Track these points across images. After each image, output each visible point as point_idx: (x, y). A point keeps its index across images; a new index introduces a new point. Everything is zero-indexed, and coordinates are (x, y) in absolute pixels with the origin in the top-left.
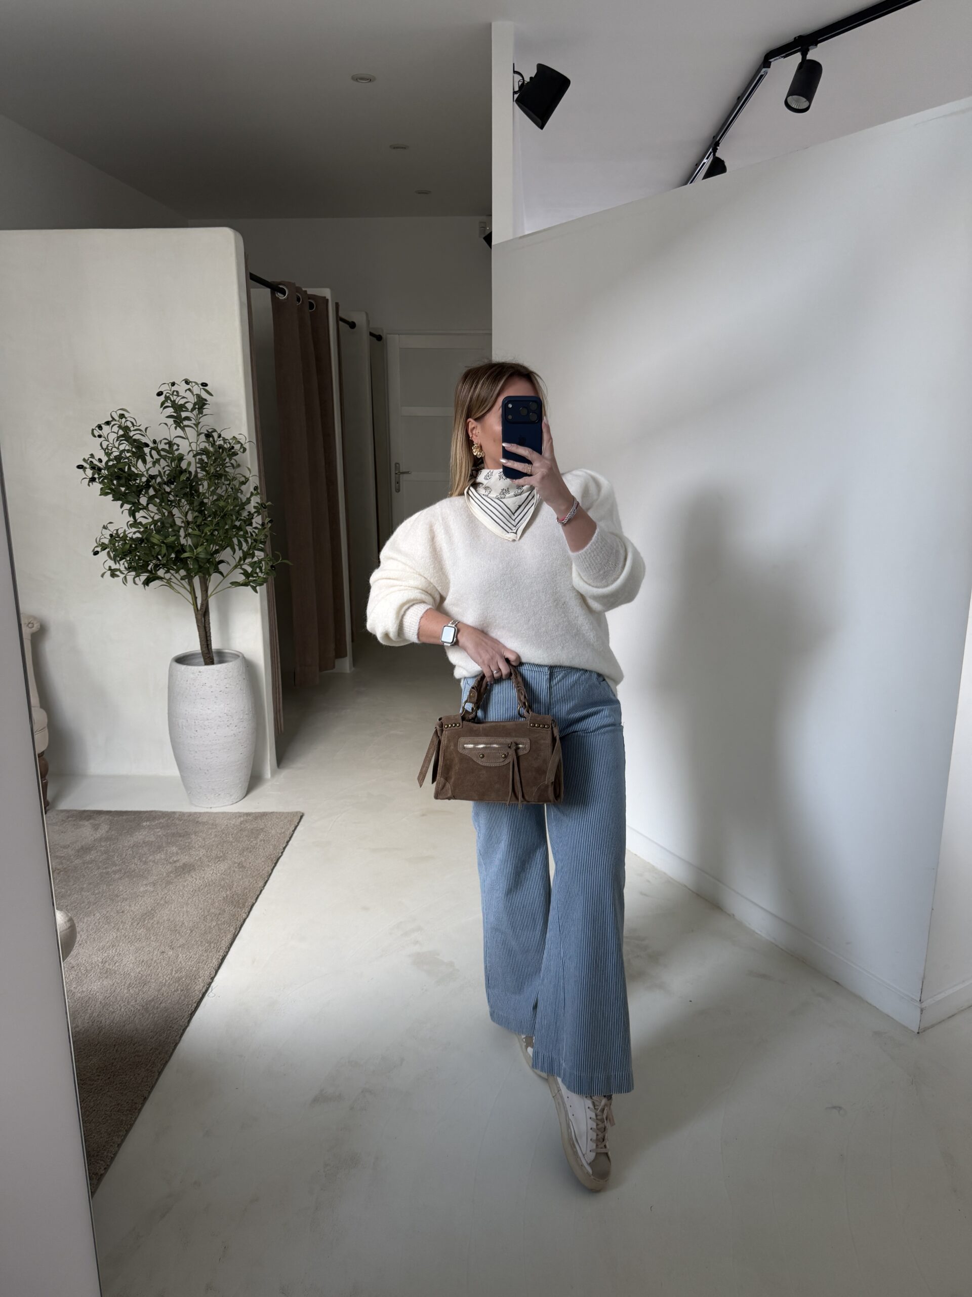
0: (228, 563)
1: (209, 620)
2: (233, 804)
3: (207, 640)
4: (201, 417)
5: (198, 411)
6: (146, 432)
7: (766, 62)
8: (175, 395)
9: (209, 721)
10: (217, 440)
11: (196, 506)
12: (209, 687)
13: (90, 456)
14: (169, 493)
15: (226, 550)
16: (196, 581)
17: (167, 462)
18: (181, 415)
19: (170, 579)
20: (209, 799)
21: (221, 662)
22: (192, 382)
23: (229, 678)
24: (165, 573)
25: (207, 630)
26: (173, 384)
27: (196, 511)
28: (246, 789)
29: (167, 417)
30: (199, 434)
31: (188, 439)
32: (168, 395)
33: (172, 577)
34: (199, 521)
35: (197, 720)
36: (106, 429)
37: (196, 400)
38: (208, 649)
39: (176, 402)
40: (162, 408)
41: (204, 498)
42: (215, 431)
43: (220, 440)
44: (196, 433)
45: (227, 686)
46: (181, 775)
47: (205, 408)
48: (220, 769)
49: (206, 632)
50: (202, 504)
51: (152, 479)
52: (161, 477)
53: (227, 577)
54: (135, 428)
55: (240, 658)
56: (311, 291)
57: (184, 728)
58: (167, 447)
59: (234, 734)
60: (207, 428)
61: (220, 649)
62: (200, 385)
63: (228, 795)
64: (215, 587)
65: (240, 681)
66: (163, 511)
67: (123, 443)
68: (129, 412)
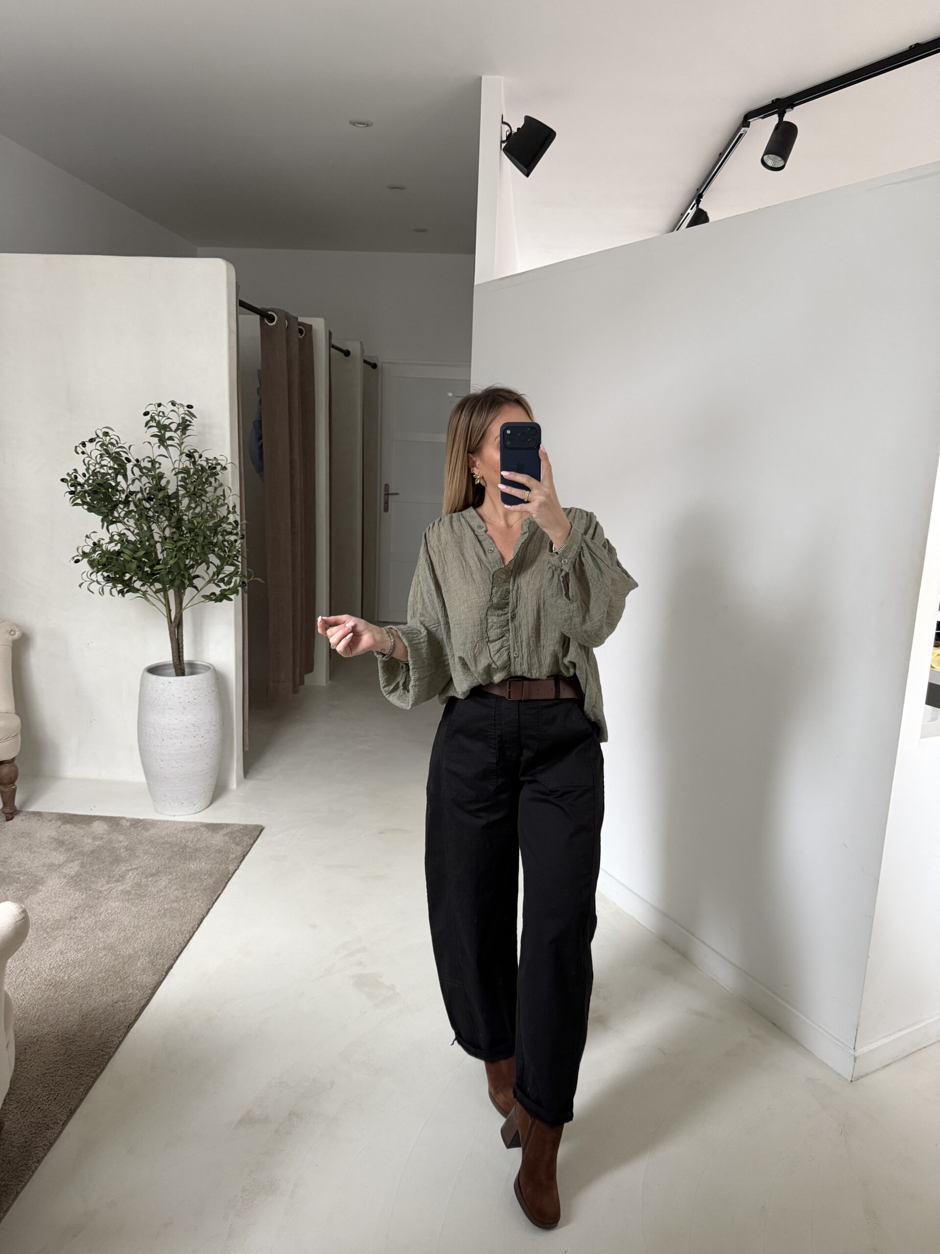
0: (204, 578)
1: (182, 632)
2: (196, 813)
3: (179, 652)
4: (185, 437)
5: (181, 432)
6: (129, 449)
7: (745, 123)
8: (161, 416)
9: (177, 731)
10: (198, 460)
11: (174, 522)
12: (178, 698)
13: (73, 471)
14: (149, 509)
15: (201, 565)
16: (171, 593)
17: (149, 480)
18: (164, 434)
19: (146, 591)
20: (173, 807)
21: (192, 673)
22: (178, 404)
23: (198, 689)
24: (143, 585)
25: (180, 642)
26: (159, 405)
27: (174, 528)
28: (210, 799)
29: (152, 436)
30: (181, 454)
31: (171, 458)
32: (153, 415)
33: (148, 589)
34: (176, 537)
35: (164, 729)
36: (90, 447)
37: (181, 421)
38: (180, 661)
39: (162, 423)
40: (147, 427)
41: (183, 515)
42: (196, 451)
43: (201, 461)
44: (179, 453)
45: (196, 698)
46: (148, 783)
47: (188, 429)
48: (184, 778)
49: (178, 644)
50: (180, 520)
51: (132, 495)
52: (143, 494)
53: (202, 591)
54: (119, 445)
55: (211, 670)
56: (302, 320)
57: (152, 736)
58: (149, 465)
59: (200, 745)
60: (189, 448)
61: (190, 659)
62: (186, 408)
63: (191, 804)
64: (189, 600)
65: (209, 693)
66: (141, 524)
67: (105, 460)
68: (113, 431)
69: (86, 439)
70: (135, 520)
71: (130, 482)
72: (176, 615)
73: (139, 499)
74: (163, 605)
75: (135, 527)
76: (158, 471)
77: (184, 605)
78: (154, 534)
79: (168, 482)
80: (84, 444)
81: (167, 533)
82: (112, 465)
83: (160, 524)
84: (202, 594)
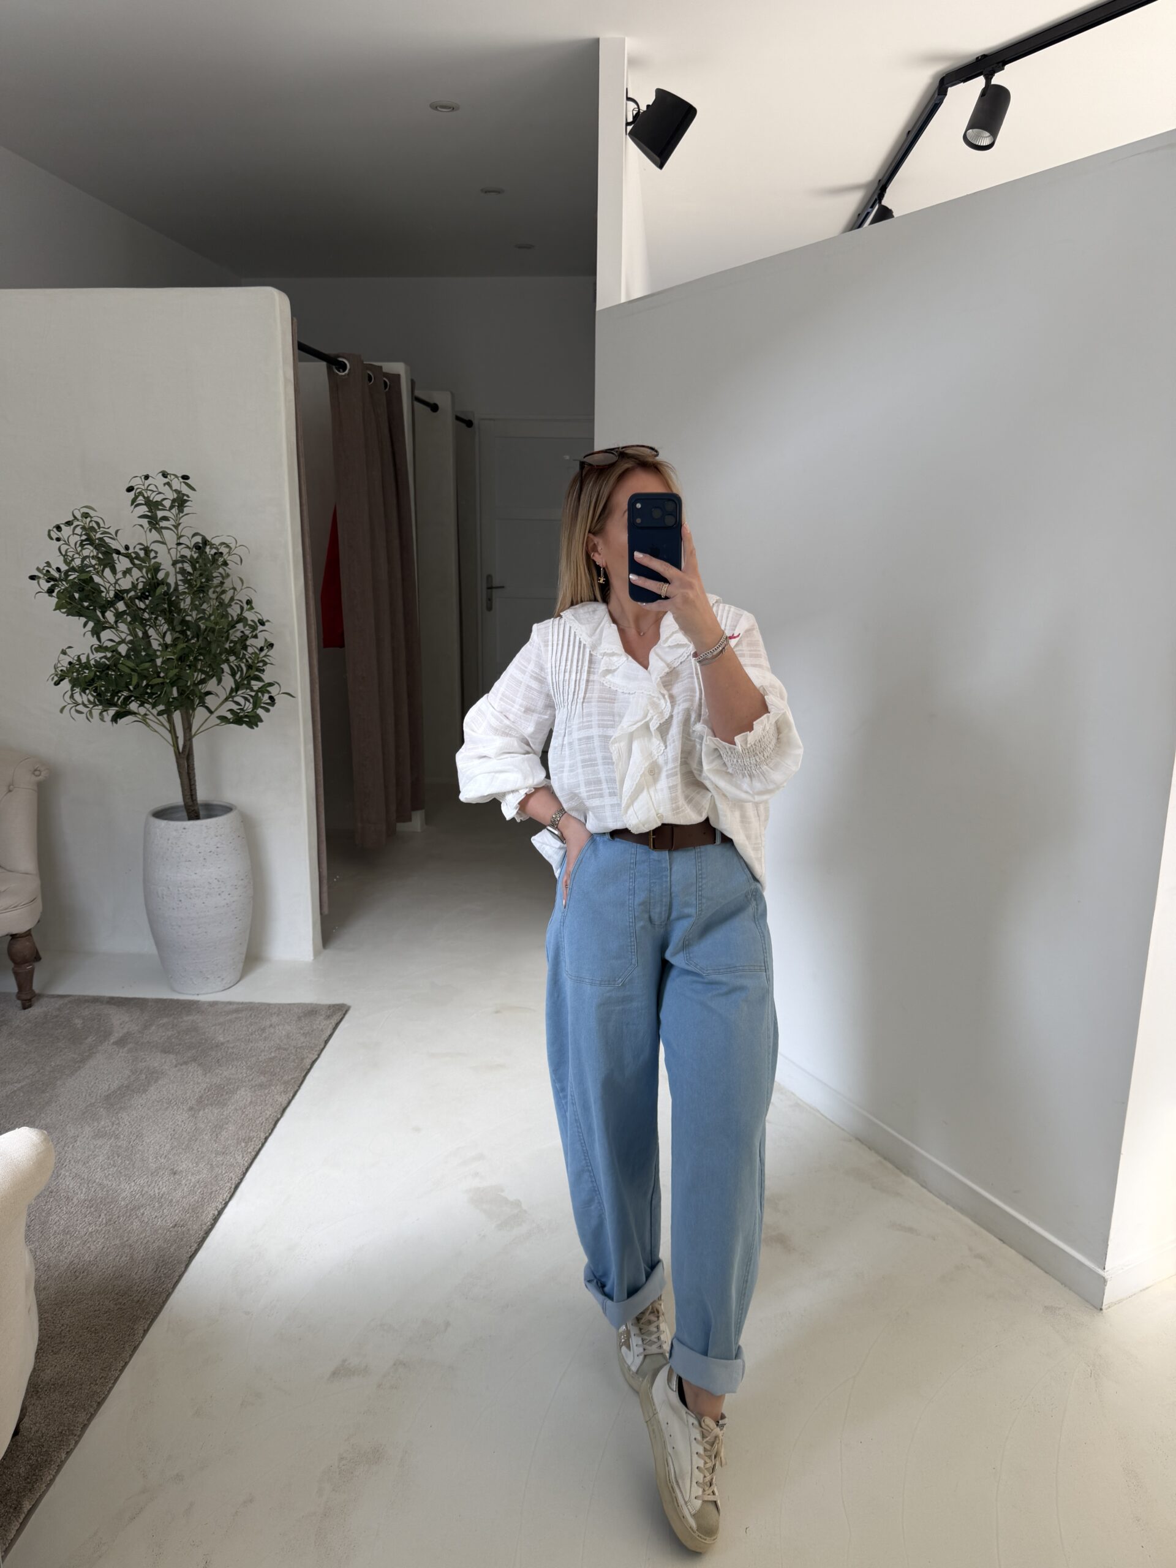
0: (216, 695)
1: (193, 765)
3: (191, 790)
4: (182, 517)
5: (178, 509)
6: (116, 536)
8: (150, 491)
9: (198, 888)
11: (176, 625)
12: (196, 847)
13: (45, 564)
14: (144, 610)
15: (213, 679)
16: (177, 716)
17: (142, 573)
18: (156, 515)
19: (146, 714)
20: (195, 984)
21: (208, 816)
23: (221, 836)
24: (139, 707)
25: (192, 777)
26: (147, 477)
27: (177, 632)
29: (139, 517)
31: (166, 544)
32: (140, 490)
34: (179, 644)
35: (180, 887)
36: (66, 531)
37: (175, 497)
38: (193, 801)
39: (150, 499)
40: (134, 507)
41: (186, 616)
46: (159, 952)
47: (186, 507)
48: (208, 947)
49: (190, 780)
50: (183, 622)
51: (123, 592)
52: (135, 591)
53: (215, 713)
54: (103, 529)
56: (385, 367)
57: (165, 897)
58: (142, 554)
59: (227, 904)
61: (207, 801)
62: (180, 478)
63: (220, 979)
64: (202, 723)
65: (234, 839)
66: (136, 631)
67: (86, 548)
68: (95, 511)
69: (61, 521)
70: (126, 625)
71: (119, 575)
72: (184, 743)
73: (130, 597)
74: (167, 732)
75: (129, 633)
76: (153, 561)
77: (194, 731)
78: (152, 641)
79: (167, 574)
80: (58, 528)
81: (169, 639)
82: (95, 554)
83: (158, 627)
84: (217, 715)
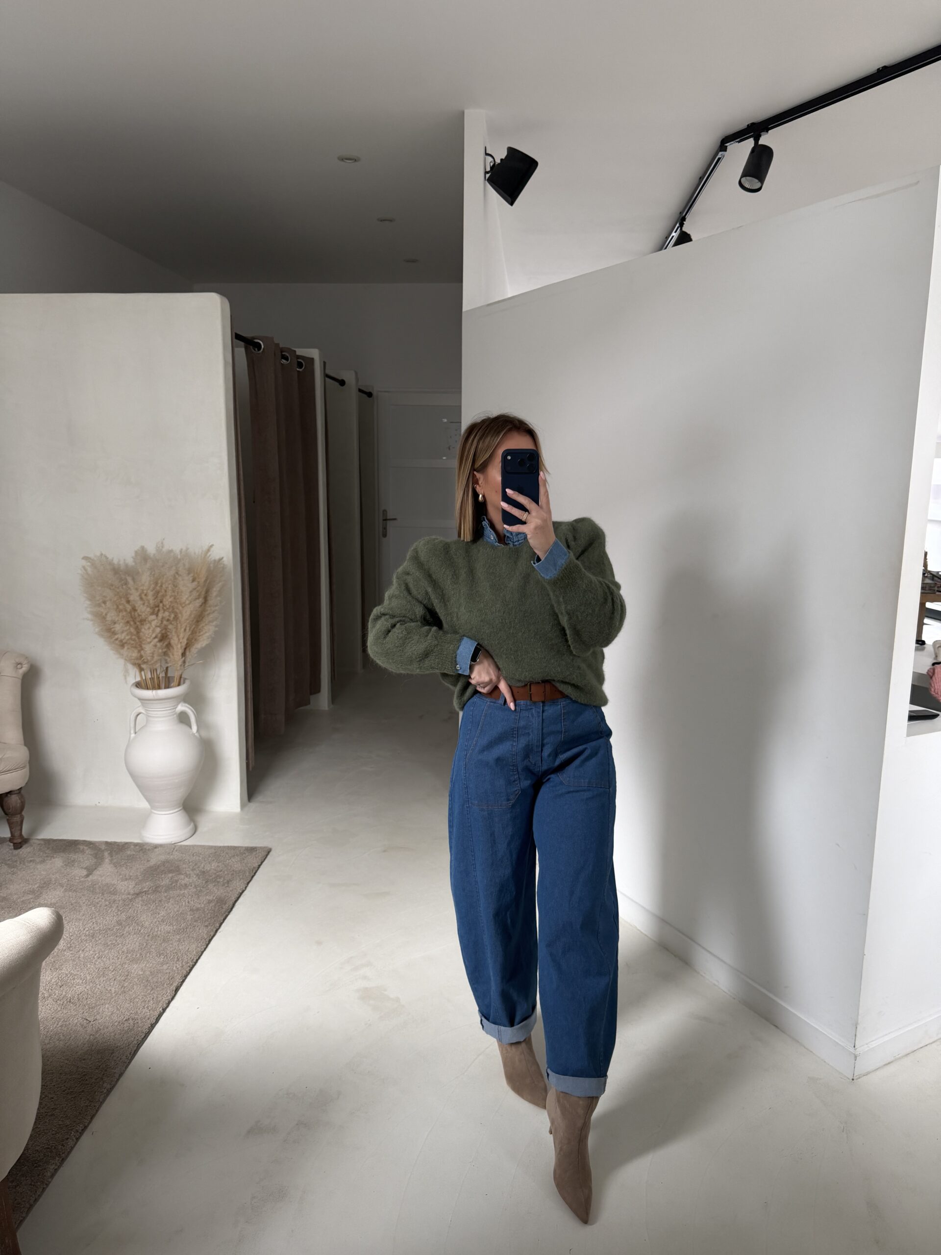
7: (722, 147)
56: (300, 352)
